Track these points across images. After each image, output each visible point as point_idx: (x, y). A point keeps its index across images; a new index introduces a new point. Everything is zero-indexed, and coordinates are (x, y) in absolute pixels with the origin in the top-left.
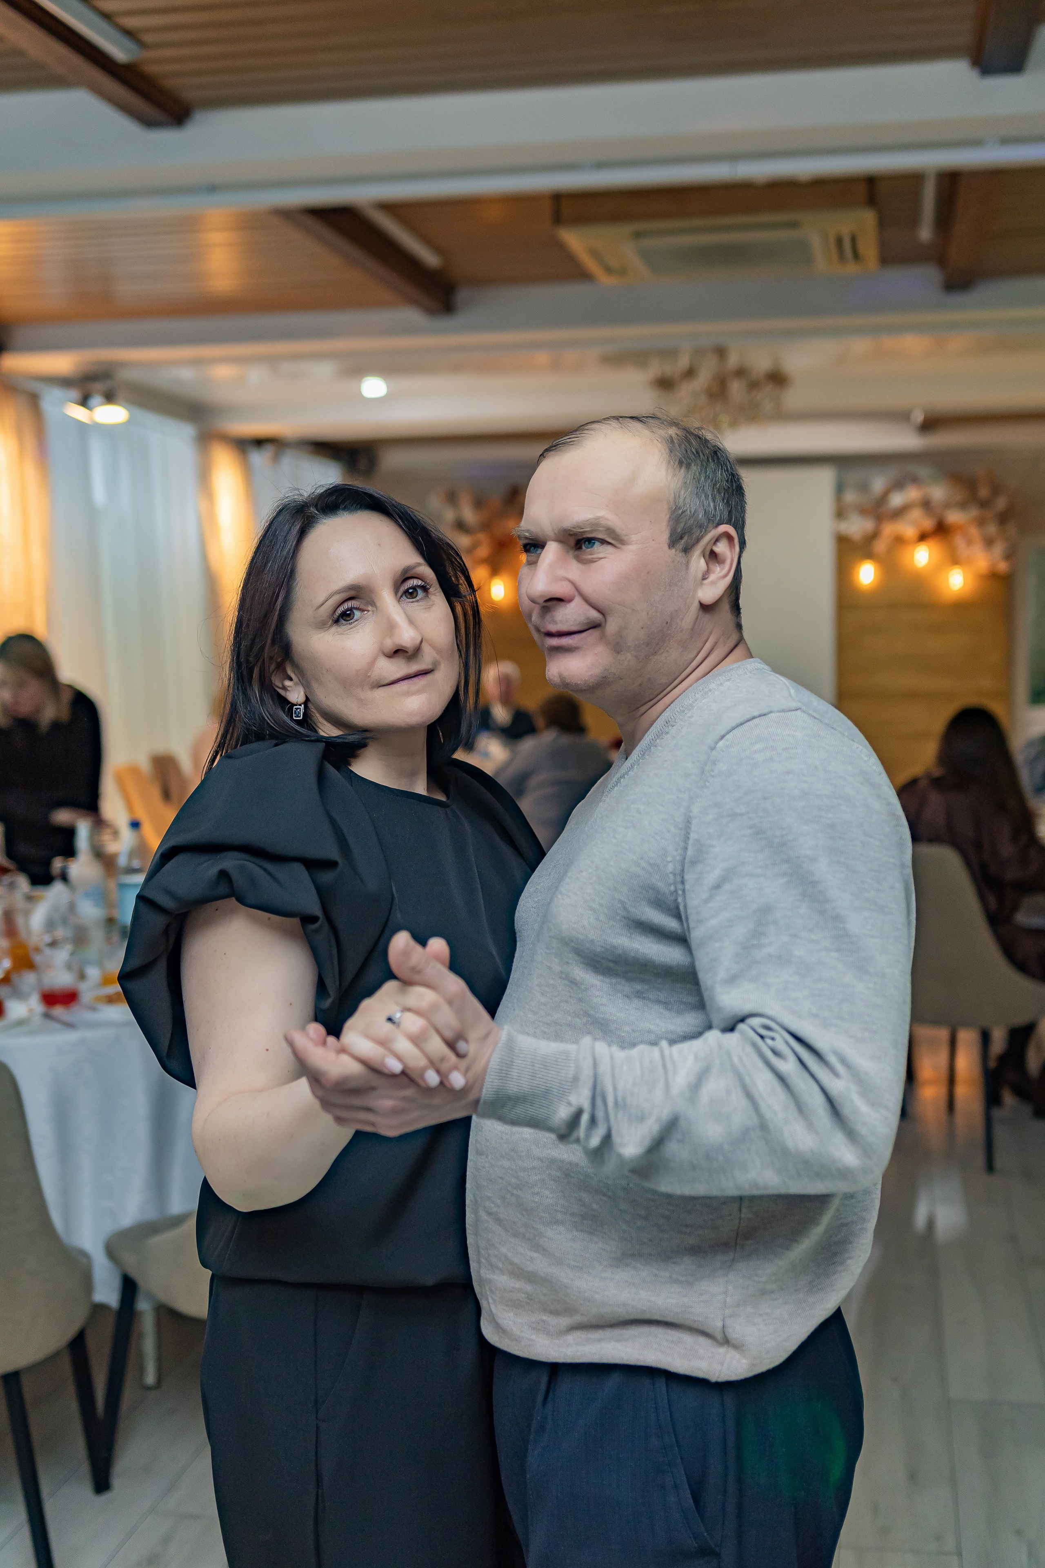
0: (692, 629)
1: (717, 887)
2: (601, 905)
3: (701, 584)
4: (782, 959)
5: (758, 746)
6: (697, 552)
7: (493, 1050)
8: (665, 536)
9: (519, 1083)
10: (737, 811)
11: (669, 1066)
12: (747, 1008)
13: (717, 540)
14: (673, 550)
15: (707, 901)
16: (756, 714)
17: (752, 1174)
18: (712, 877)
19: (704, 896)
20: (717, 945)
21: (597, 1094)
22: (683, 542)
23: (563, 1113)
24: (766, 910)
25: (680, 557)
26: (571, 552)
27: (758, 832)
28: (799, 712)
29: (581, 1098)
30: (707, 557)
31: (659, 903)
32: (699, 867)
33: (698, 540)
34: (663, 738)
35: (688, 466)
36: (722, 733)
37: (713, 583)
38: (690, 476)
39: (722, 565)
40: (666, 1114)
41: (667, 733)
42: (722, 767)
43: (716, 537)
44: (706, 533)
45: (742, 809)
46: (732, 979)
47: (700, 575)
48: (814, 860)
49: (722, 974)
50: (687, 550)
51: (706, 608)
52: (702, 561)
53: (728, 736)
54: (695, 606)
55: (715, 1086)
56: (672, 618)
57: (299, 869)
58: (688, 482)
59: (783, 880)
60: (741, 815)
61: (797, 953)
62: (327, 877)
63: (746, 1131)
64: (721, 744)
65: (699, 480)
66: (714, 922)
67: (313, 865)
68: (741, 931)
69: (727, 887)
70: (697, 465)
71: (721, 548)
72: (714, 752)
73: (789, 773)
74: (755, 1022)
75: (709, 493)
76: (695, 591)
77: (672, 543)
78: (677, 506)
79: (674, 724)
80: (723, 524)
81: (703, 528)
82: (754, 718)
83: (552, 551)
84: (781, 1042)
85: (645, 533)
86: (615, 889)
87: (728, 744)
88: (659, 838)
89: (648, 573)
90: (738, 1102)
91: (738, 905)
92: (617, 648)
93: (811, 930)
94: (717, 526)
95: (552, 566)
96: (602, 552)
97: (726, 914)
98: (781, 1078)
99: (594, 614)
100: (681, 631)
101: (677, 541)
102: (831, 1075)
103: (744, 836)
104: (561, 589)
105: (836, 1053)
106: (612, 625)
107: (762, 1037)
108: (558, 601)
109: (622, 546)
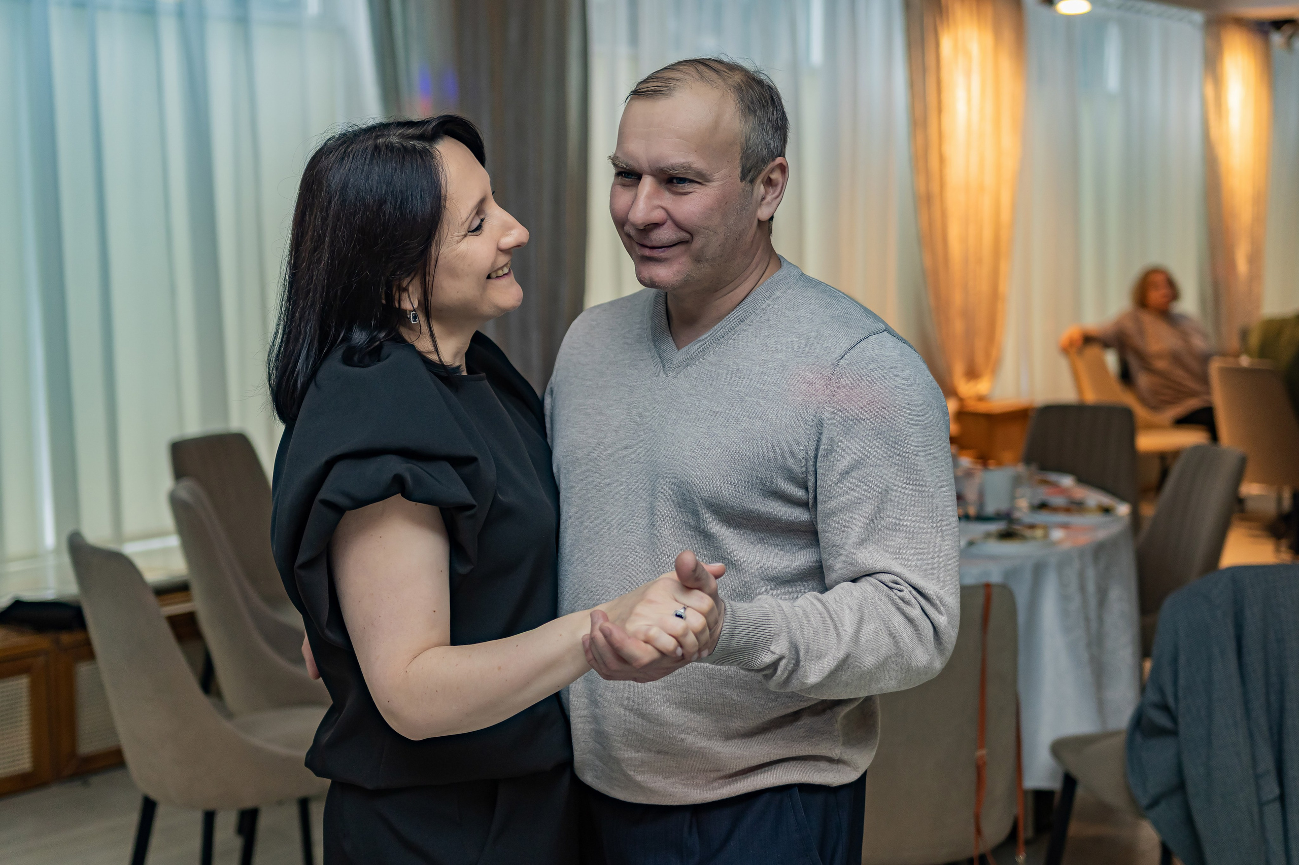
0: (752, 242)
1: (847, 473)
3: (761, 205)
4: (896, 527)
5: (872, 366)
6: (759, 180)
8: (738, 173)
10: (861, 416)
11: (834, 616)
12: (879, 566)
13: (772, 171)
14: (744, 182)
15: (838, 482)
18: (842, 465)
19: (836, 478)
20: (848, 515)
22: (751, 173)
23: (767, 659)
25: (748, 188)
26: (665, 186)
28: (885, 334)
29: (780, 647)
30: (765, 183)
31: (791, 479)
32: (832, 457)
33: (760, 173)
36: (842, 353)
37: (768, 204)
38: (757, 121)
39: (775, 189)
40: (841, 654)
42: (844, 381)
43: (773, 167)
44: (766, 166)
45: (866, 415)
46: (862, 542)
47: (760, 198)
49: (853, 538)
50: (752, 181)
52: (762, 186)
53: (847, 356)
54: (756, 222)
55: (868, 630)
56: (740, 235)
57: (447, 466)
59: (894, 469)
60: (865, 419)
61: (906, 522)
63: (886, 660)
65: (763, 124)
66: (844, 498)
67: (456, 462)
68: (868, 508)
69: (854, 473)
71: (776, 176)
72: (837, 369)
74: (886, 578)
76: (756, 212)
77: (743, 178)
78: (747, 146)
80: (778, 157)
81: (764, 162)
82: (861, 340)
83: (647, 184)
84: (907, 593)
85: (724, 171)
86: (753, 469)
87: (847, 362)
88: (790, 431)
89: (726, 203)
90: (885, 640)
91: (865, 488)
92: (698, 259)
93: (913, 505)
94: (774, 160)
95: (649, 197)
96: (692, 188)
97: (854, 494)
98: (910, 620)
99: (684, 235)
100: (746, 244)
101: (747, 175)
102: (936, 612)
103: (867, 435)
104: (657, 215)
105: (938, 597)
106: (697, 243)
107: (891, 588)
108: (656, 225)
109: (707, 183)
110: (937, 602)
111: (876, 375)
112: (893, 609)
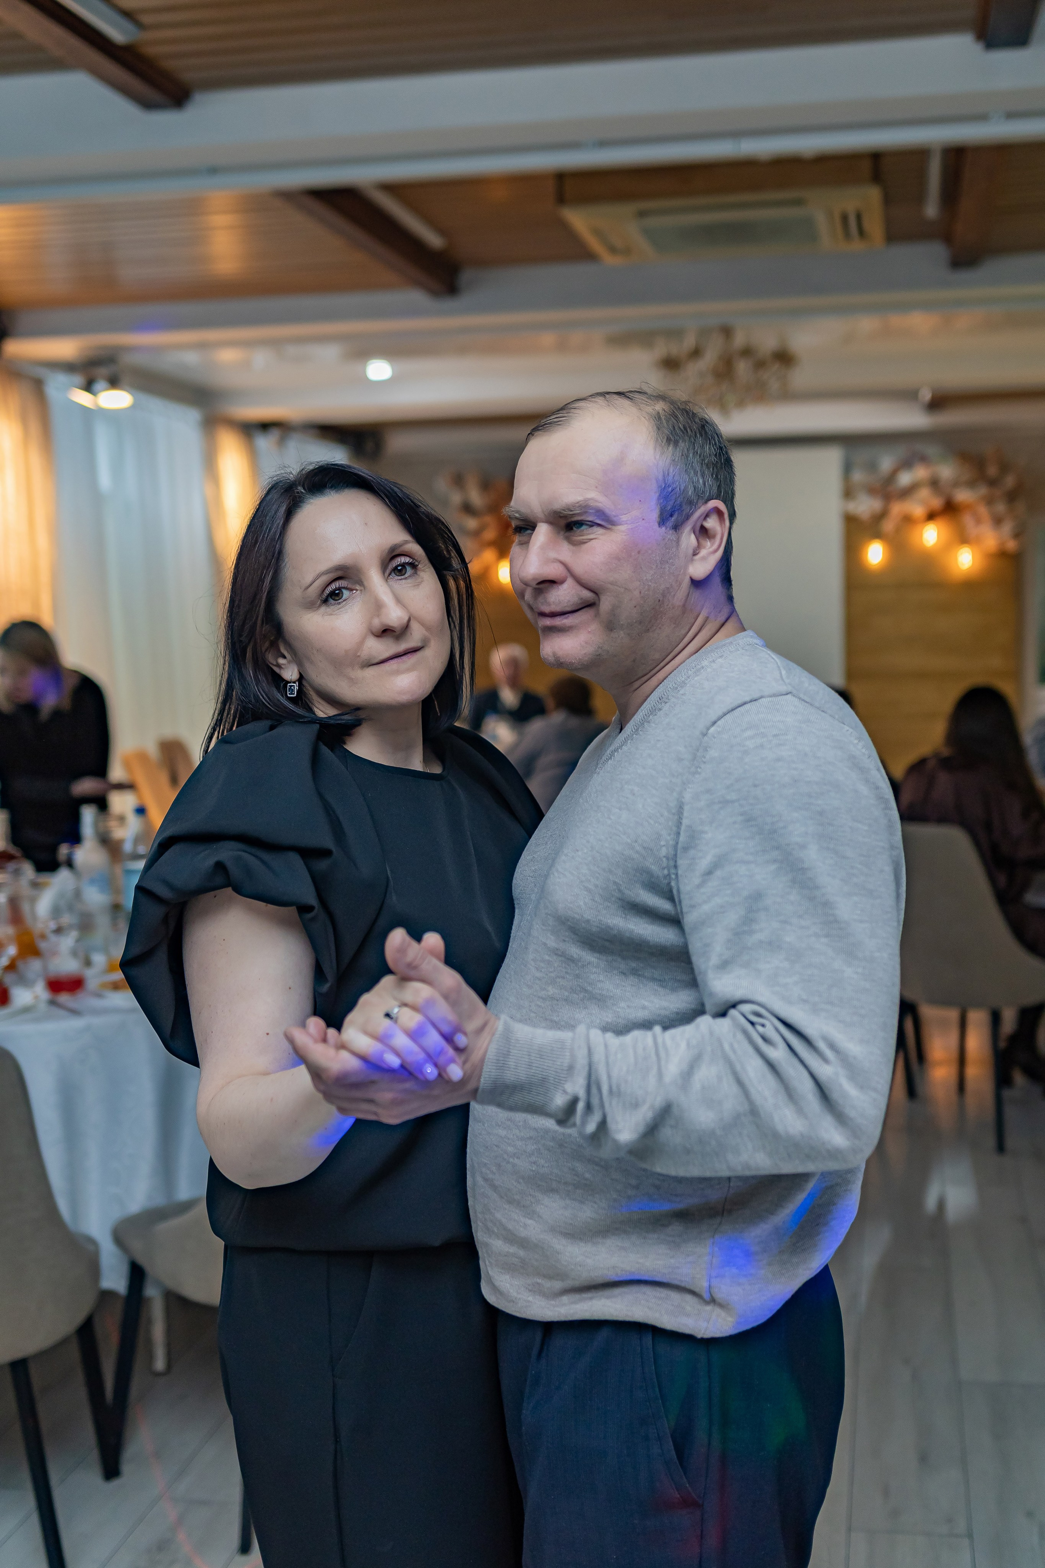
0: (684, 606)
1: (709, 873)
2: (596, 886)
3: (692, 560)
4: (773, 945)
5: (749, 733)
6: (687, 529)
7: (490, 1041)
8: (655, 515)
9: (515, 1072)
10: (728, 797)
11: (662, 1054)
12: (738, 994)
13: (707, 516)
14: (664, 528)
15: (699, 886)
16: (747, 699)
17: (744, 1157)
18: (704, 863)
19: (697, 881)
20: (710, 930)
21: (592, 1083)
22: (673, 519)
23: (559, 1101)
24: (757, 896)
25: (671, 535)
26: (562, 533)
27: (749, 820)
28: (789, 696)
29: (576, 1086)
30: (697, 532)
31: (653, 886)
32: (692, 852)
33: (688, 517)
34: (656, 715)
35: (676, 443)
36: (714, 718)
37: (704, 559)
38: (678, 453)
39: (713, 541)
40: (659, 1102)
41: (660, 709)
42: (713, 753)
43: (706, 512)
44: (696, 510)
45: (733, 796)
46: (724, 965)
47: (691, 552)
48: (803, 847)
49: (714, 960)
50: (676, 527)
51: (696, 584)
52: (693, 537)
53: (719, 723)
54: (687, 581)
55: (706, 1073)
56: (664, 595)
57: (295, 859)
58: (677, 459)
59: (773, 867)
60: (732, 802)
61: (788, 939)
62: (323, 865)
63: (737, 1117)
64: (712, 730)
65: (687, 457)
66: (706, 908)
67: (309, 854)
68: (732, 918)
69: (718, 873)
70: (684, 441)
71: (712, 523)
72: (706, 738)
73: (779, 760)
74: (746, 1008)
75: (698, 469)
76: (686, 567)
77: (662, 521)
78: (666, 484)
79: (667, 700)
80: (712, 499)
81: (692, 504)
82: (745, 703)
83: (543, 532)
84: (770, 1028)
85: (635, 513)
86: (610, 871)
87: (719, 730)
88: (652, 822)
89: (639, 552)
90: (729, 1088)
91: (729, 892)
92: (610, 626)
93: (800, 917)
94: (706, 502)
95: (543, 548)
96: (593, 534)
97: (718, 900)
98: (771, 1065)
99: (587, 594)
100: (673, 608)
101: (667, 519)
102: (820, 1061)
103: (735, 823)
104: (553, 571)
105: (825, 1039)
106: (606, 604)
107: (752, 1023)
108: (550, 583)
109: (613, 527)
110: (822, 1045)
111: (750, 744)
112: (750, 1050)
